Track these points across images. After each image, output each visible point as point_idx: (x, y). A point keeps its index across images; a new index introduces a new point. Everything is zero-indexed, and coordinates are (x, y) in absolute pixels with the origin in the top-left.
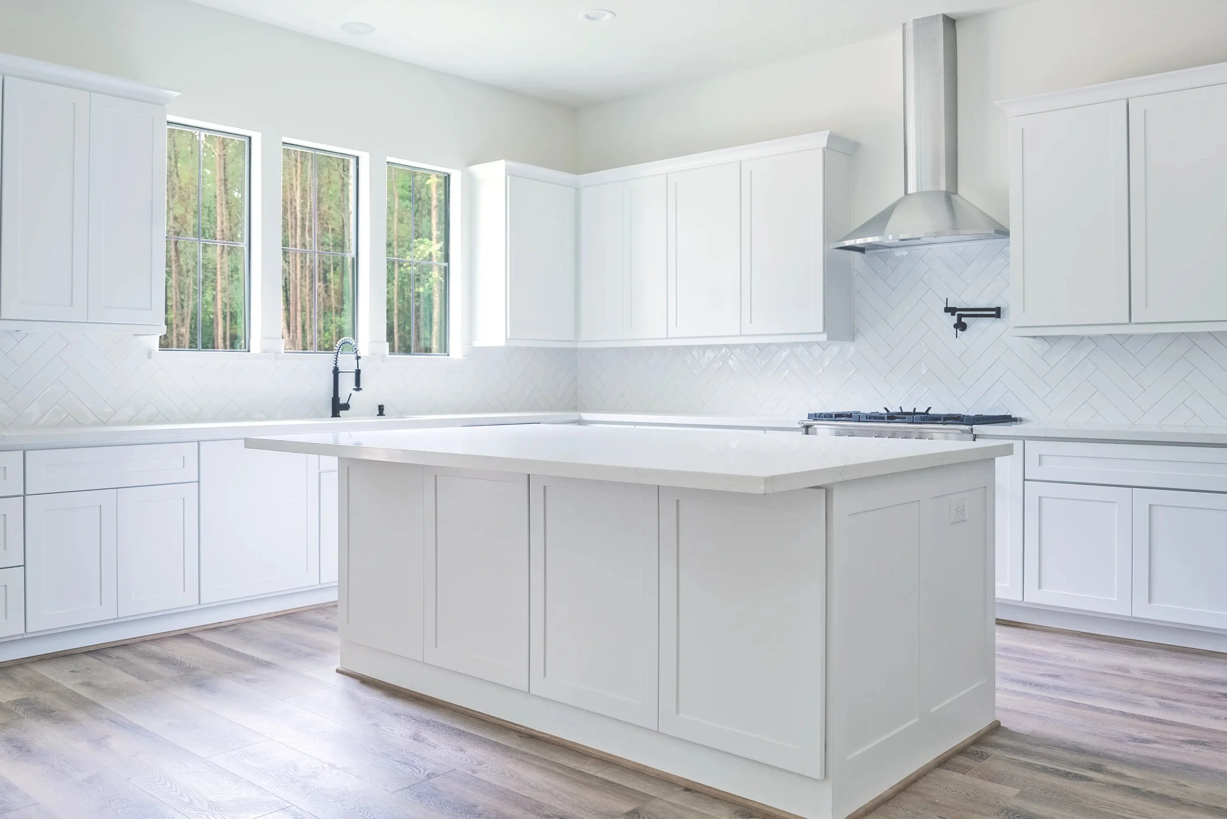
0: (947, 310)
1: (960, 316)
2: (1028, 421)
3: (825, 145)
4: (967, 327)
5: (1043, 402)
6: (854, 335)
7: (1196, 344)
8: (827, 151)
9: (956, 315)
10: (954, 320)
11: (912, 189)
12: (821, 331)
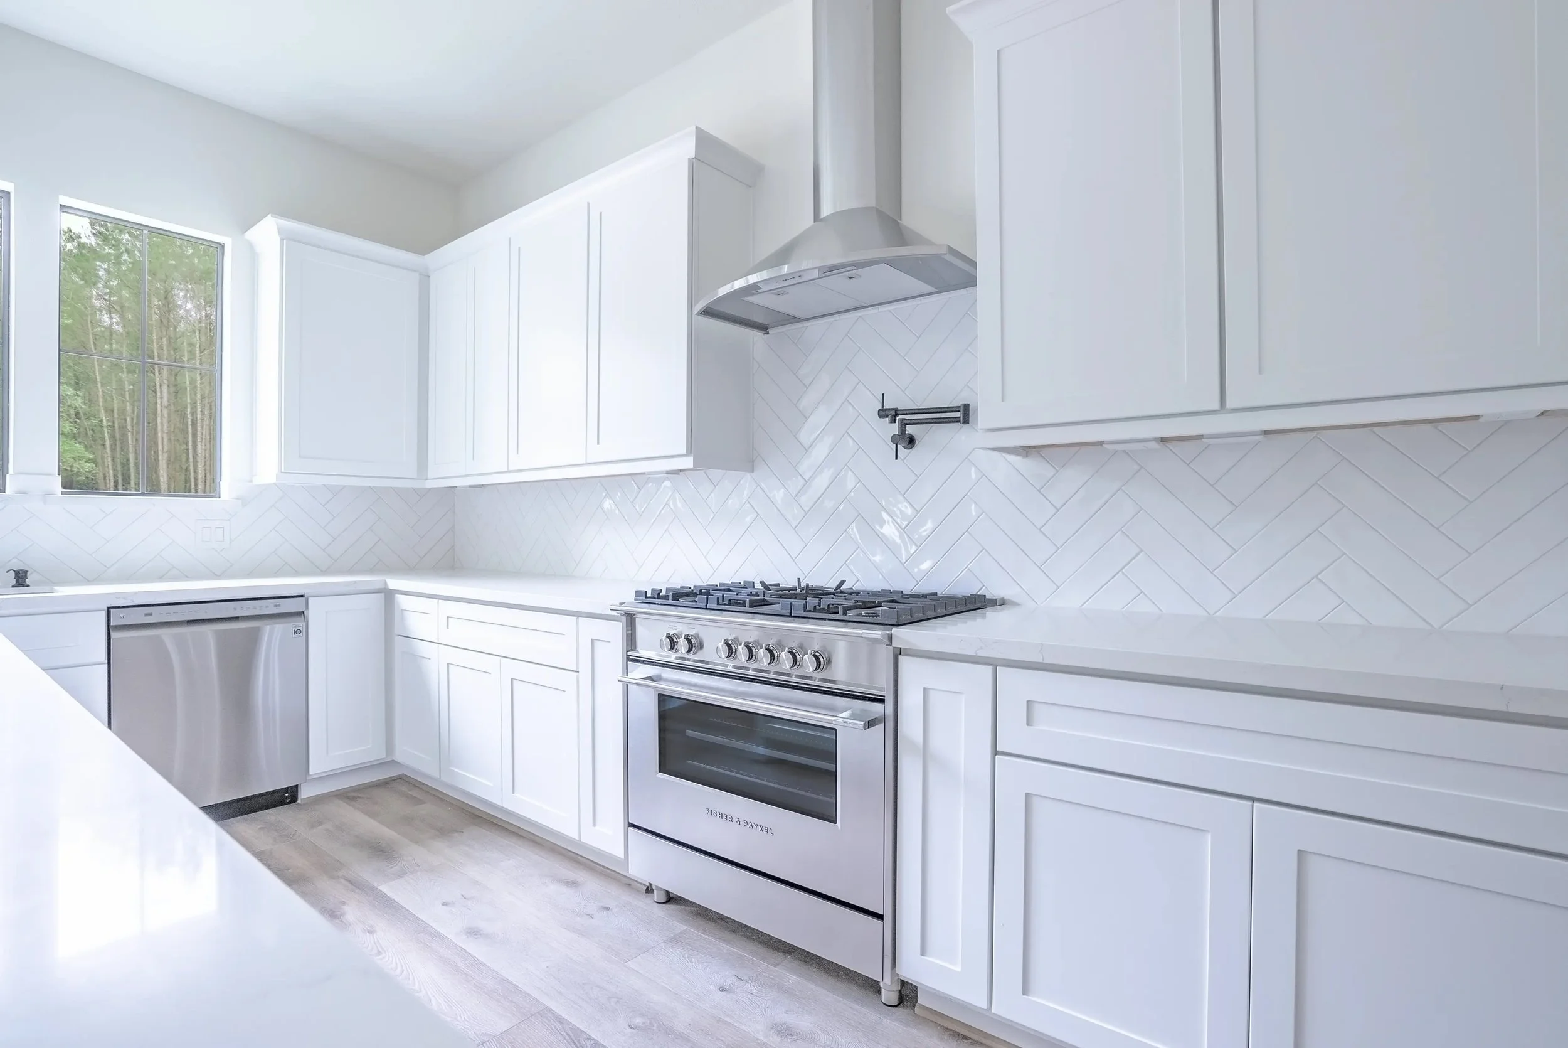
0: (883, 413)
1: (904, 424)
2: (1014, 604)
3: (693, 155)
4: (917, 442)
5: (1041, 569)
6: (753, 462)
7: (1344, 458)
8: (696, 166)
9: (897, 422)
10: (895, 429)
11: (826, 210)
12: (684, 451)
